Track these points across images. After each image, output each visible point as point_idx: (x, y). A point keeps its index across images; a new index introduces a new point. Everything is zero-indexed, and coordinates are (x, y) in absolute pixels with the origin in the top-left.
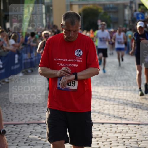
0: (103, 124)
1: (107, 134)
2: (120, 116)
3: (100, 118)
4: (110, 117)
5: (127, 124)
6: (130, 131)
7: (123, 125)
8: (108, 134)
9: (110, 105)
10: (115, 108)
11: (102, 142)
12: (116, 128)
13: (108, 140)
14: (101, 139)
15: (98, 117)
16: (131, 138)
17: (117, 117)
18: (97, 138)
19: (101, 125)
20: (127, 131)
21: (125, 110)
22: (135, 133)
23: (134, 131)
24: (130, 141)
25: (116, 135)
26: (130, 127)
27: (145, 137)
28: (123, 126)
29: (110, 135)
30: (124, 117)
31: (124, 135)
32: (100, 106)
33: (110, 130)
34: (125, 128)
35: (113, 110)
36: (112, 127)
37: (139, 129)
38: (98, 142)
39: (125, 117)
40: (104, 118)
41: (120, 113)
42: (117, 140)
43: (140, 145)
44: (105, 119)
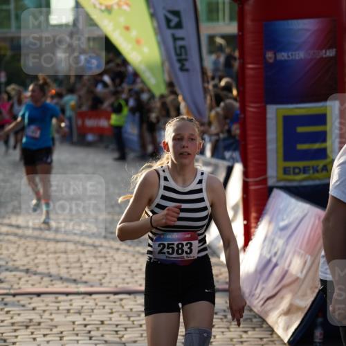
0: (39, 295)
1: (51, 317)
2: (74, 277)
3: (31, 282)
4: (52, 281)
5: (90, 294)
6: (99, 309)
7: (81, 297)
8: (53, 316)
9: (48, 255)
10: (59, 261)
11: (42, 336)
12: (67, 304)
13: (55, 330)
14: (40, 329)
15: (27, 281)
16: (102, 322)
17: (67, 280)
18: (31, 327)
19: (36, 299)
20: (93, 310)
21: (81, 263)
22: (110, 311)
23: (107, 307)
24: (101, 329)
25: (71, 318)
26: (97, 301)
27: (132, 319)
28: (83, 298)
29: (58, 318)
30: (81, 278)
31: (88, 318)
32: (27, 256)
33: (56, 308)
34: (87, 302)
35: (57, 264)
36: (59, 302)
37: (118, 303)
38: (34, 336)
39: (84, 278)
40: (40, 283)
41: (73, 271)
42: (74, 330)
43: (123, 337)
44: (42, 284)
